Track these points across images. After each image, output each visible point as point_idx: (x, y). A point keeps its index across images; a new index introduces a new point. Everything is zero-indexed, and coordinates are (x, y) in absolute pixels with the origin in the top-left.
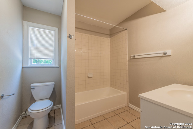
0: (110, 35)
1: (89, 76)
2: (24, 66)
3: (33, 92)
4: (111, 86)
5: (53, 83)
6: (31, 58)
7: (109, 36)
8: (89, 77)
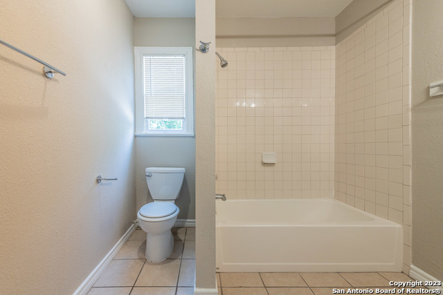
0: (335, 35)
1: (265, 161)
2: (138, 133)
3: (150, 182)
4: (337, 197)
5: (183, 169)
6: (147, 118)
7: (334, 38)
8: (264, 164)
